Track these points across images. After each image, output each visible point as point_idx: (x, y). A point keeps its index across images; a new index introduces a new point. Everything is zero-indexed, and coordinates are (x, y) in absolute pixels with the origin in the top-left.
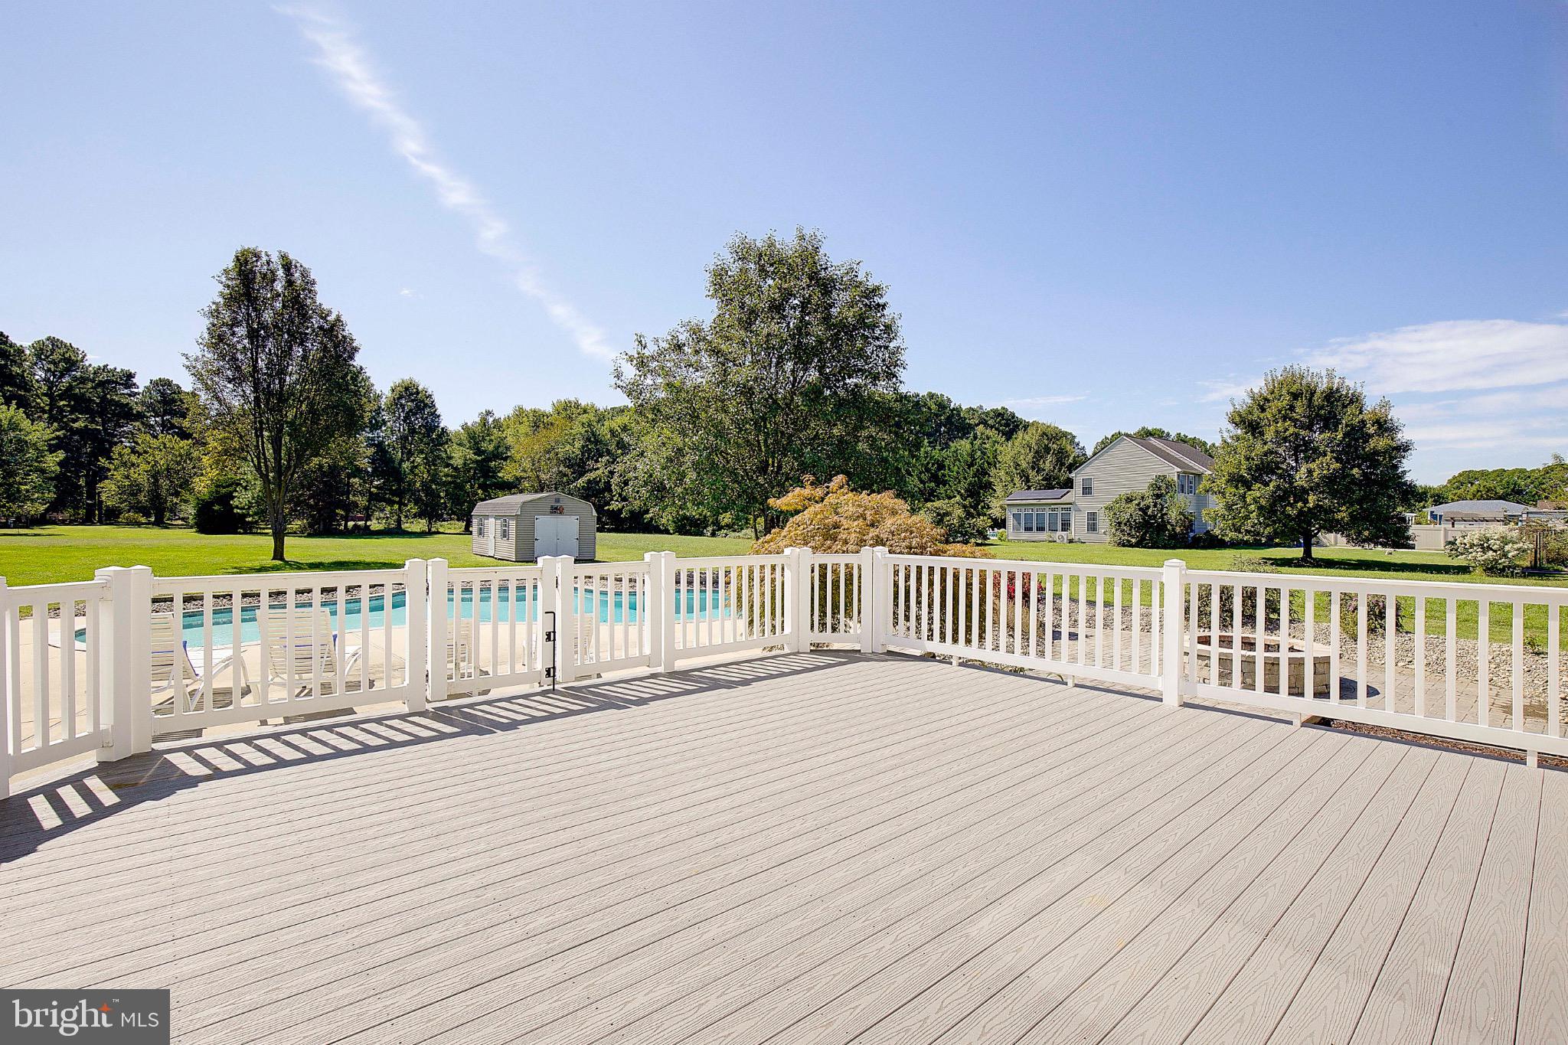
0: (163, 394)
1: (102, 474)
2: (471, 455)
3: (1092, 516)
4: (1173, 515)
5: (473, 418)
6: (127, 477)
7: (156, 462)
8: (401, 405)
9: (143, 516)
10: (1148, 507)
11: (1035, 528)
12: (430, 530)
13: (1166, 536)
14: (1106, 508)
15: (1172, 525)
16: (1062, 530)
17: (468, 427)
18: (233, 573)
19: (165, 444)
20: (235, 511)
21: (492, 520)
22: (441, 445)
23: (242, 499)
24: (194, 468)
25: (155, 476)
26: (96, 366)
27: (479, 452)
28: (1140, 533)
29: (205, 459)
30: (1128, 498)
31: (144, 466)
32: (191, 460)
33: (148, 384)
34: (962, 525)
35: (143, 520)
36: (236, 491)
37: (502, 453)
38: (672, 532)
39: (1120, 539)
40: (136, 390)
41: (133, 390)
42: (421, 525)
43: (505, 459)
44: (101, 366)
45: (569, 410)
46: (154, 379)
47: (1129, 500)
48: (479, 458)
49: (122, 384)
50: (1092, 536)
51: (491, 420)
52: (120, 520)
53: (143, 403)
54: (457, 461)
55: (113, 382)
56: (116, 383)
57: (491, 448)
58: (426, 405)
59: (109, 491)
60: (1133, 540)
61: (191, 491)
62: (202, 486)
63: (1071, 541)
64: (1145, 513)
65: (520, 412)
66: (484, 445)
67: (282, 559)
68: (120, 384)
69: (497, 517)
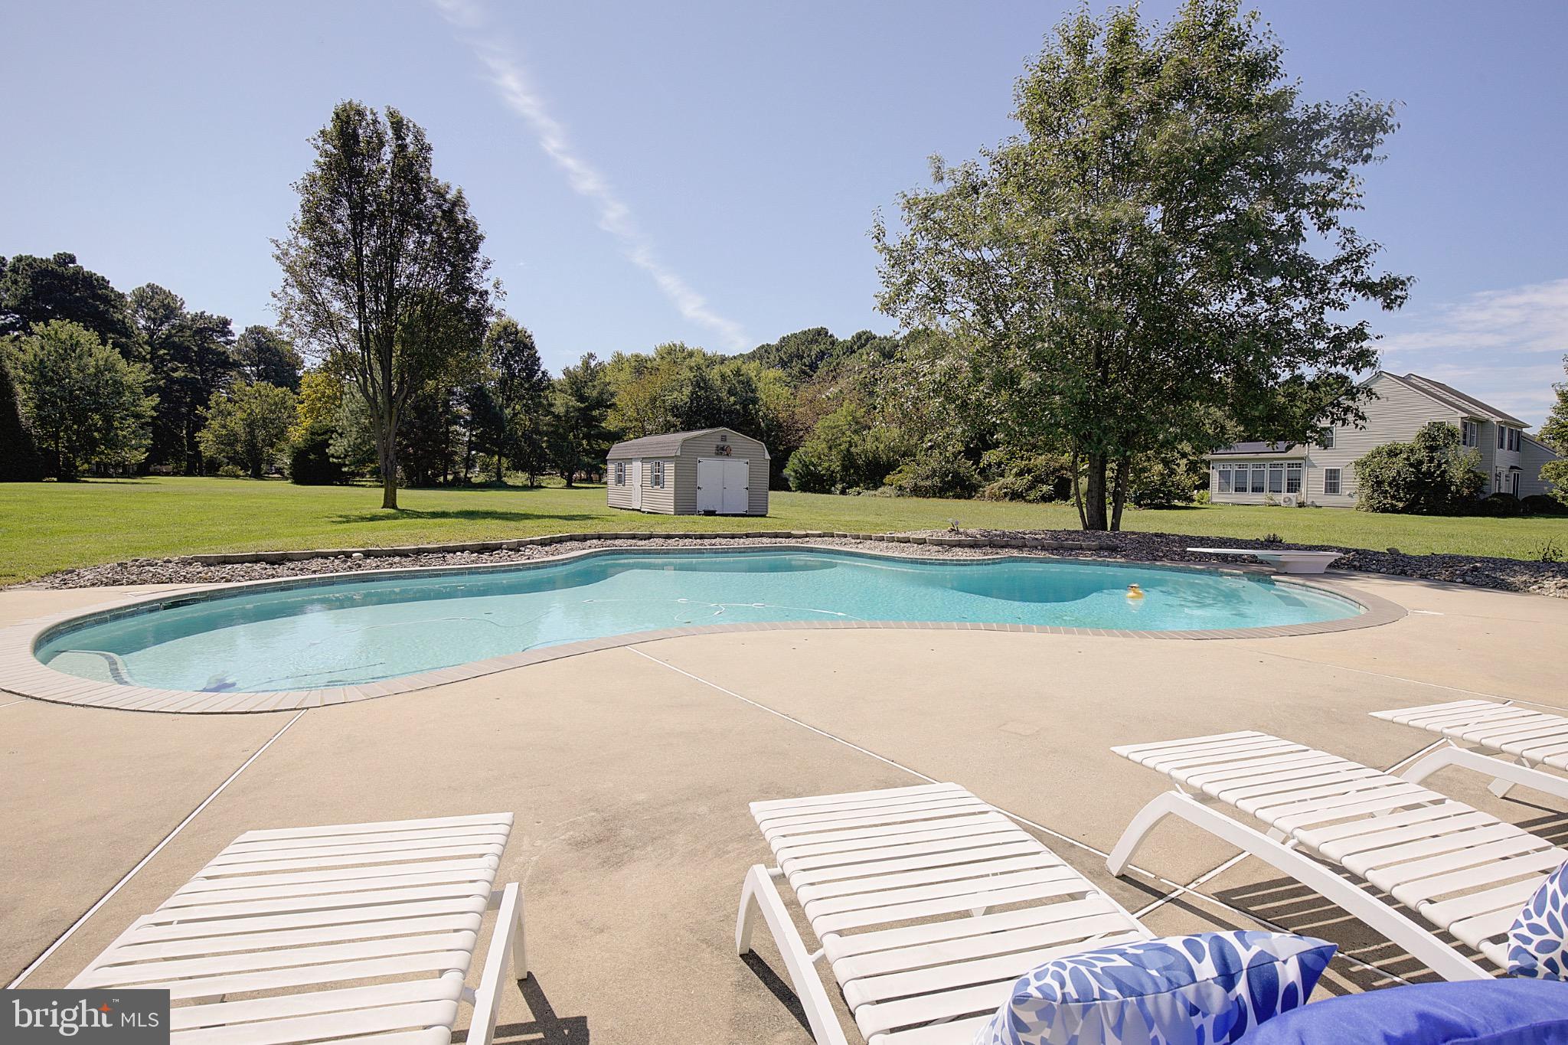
0: (258, 342)
1: (200, 423)
2: (574, 402)
3: (1333, 476)
4: (1457, 473)
5: (575, 363)
6: (224, 427)
7: (252, 410)
8: (500, 346)
9: (241, 470)
10: (1421, 463)
11: (1249, 487)
12: (532, 484)
13: (1447, 499)
14: (1357, 464)
15: (1457, 486)
16: (1288, 492)
17: (570, 372)
18: (340, 522)
19: (260, 392)
20: (331, 460)
21: (637, 465)
22: (542, 390)
23: (337, 447)
24: (289, 417)
25: (251, 425)
26: (194, 313)
27: (581, 398)
28: (1410, 495)
29: (299, 407)
30: (1391, 451)
31: (240, 415)
32: (285, 408)
33: (243, 332)
34: (1163, 484)
35: (241, 473)
36: (331, 438)
37: (607, 401)
38: (794, 489)
39: (1379, 502)
40: (232, 338)
41: (229, 338)
42: (521, 478)
43: (609, 407)
44: (199, 312)
45: (674, 355)
46: (249, 327)
47: (1393, 453)
48: (582, 406)
49: (218, 332)
50: (1333, 499)
51: (593, 364)
52: (220, 473)
53: (239, 351)
54: (559, 409)
55: (211, 329)
56: (214, 331)
57: (595, 394)
58: (526, 346)
59: (207, 442)
60: (1401, 505)
61: (287, 440)
62: (297, 435)
63: (1301, 505)
64: (1419, 471)
65: (619, 359)
66: (587, 392)
67: (394, 507)
68: (216, 332)
69: (644, 460)
